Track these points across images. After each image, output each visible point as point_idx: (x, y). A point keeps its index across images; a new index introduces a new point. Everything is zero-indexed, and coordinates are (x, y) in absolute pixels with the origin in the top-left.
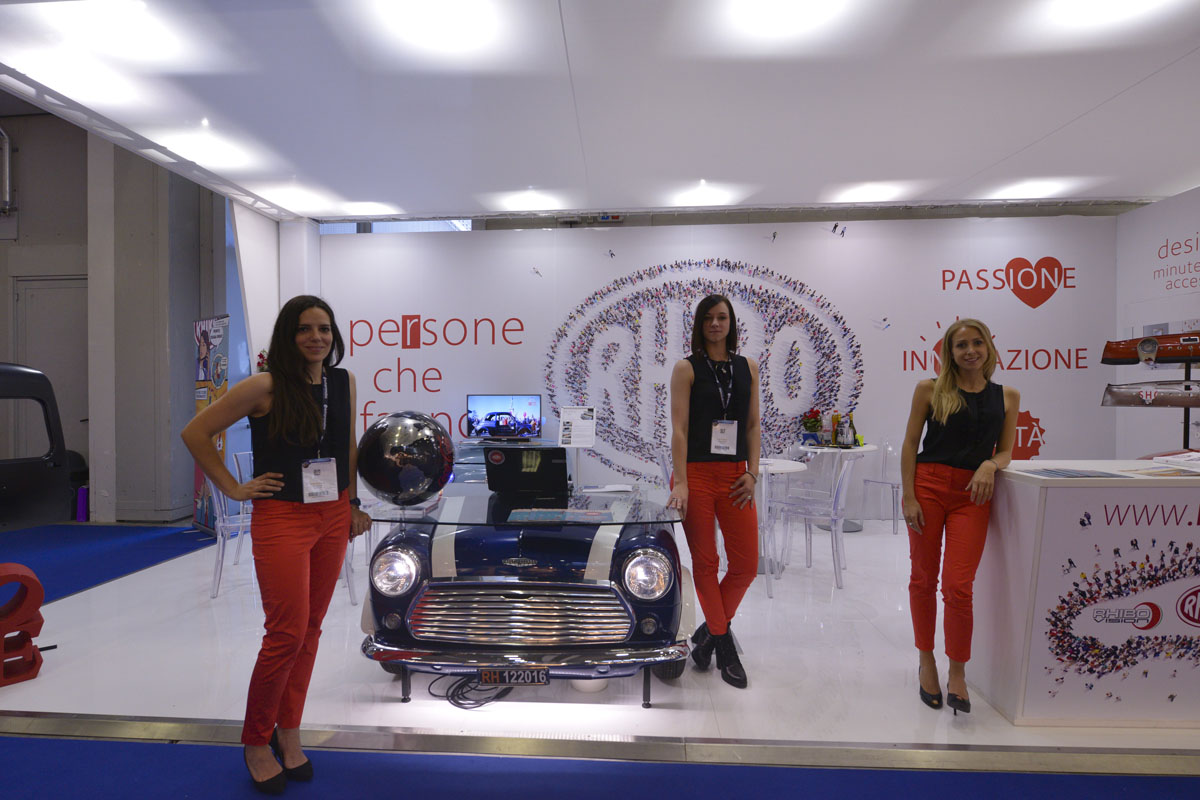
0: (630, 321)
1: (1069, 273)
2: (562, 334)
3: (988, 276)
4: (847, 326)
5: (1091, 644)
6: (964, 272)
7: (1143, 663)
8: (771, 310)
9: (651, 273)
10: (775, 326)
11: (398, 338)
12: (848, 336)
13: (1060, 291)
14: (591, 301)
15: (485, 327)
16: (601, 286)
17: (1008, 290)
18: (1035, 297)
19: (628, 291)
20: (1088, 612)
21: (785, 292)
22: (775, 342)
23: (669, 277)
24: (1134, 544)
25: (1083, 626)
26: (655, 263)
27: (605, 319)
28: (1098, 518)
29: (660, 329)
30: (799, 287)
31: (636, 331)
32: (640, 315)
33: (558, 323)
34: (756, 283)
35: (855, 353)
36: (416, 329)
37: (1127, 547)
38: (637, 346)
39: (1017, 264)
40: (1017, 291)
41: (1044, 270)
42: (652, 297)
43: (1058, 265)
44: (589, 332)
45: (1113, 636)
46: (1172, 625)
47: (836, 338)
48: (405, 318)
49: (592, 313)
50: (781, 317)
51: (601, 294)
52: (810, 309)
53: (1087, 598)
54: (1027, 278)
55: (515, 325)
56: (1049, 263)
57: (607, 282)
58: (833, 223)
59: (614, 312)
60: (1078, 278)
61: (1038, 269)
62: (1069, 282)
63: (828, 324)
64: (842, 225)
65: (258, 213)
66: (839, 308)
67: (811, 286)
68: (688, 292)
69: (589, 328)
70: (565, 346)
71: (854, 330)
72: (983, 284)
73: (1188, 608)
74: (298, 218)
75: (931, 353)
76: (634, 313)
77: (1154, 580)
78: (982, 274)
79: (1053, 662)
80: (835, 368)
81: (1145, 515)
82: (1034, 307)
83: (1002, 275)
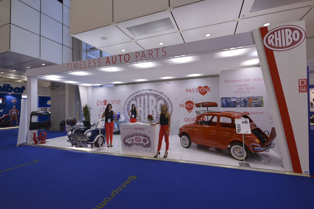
0: (136, 100)
1: (210, 89)
2: (126, 102)
3: (194, 90)
4: (170, 100)
5: (128, 143)
6: (190, 89)
7: (133, 146)
8: (157, 97)
9: (139, 92)
10: (158, 100)
11: (103, 103)
12: (170, 101)
13: (208, 92)
14: (130, 97)
15: (115, 102)
16: (131, 94)
17: (198, 92)
18: (203, 93)
19: (135, 95)
20: (126, 140)
21: (160, 94)
22: (158, 103)
23: (141, 92)
24: (129, 132)
25: (126, 141)
26: (139, 90)
27: (132, 100)
28: (125, 129)
29: (140, 101)
30: (162, 93)
31: (137, 102)
32: (137, 99)
33: (125, 101)
34: (155, 93)
35: (171, 104)
36: (106, 102)
37: (128, 132)
38: (137, 104)
39: (200, 87)
40: (200, 92)
41: (205, 88)
42: (139, 96)
43: (208, 87)
44: (130, 102)
45: (130, 143)
46: (135, 142)
47: (168, 102)
48: (104, 100)
49: (130, 99)
50: (159, 99)
51: (131, 96)
52: (164, 97)
53: (126, 138)
54: (202, 90)
55: (119, 101)
56: (206, 87)
57: (132, 94)
58: (167, 82)
59: (133, 98)
60: (212, 89)
61: (204, 88)
62: (210, 90)
63: (167, 100)
64: (169, 82)
65: (83, 86)
66: (168, 97)
67: (164, 93)
68: (144, 95)
69: (130, 101)
70: (126, 104)
71: (171, 100)
72: (194, 91)
73: (136, 140)
74: (89, 86)
75: (185, 104)
76: (136, 99)
77: (132, 136)
78: (193, 90)
79: (124, 145)
80: (168, 107)
81: (129, 129)
82: (203, 95)
83: (197, 89)
